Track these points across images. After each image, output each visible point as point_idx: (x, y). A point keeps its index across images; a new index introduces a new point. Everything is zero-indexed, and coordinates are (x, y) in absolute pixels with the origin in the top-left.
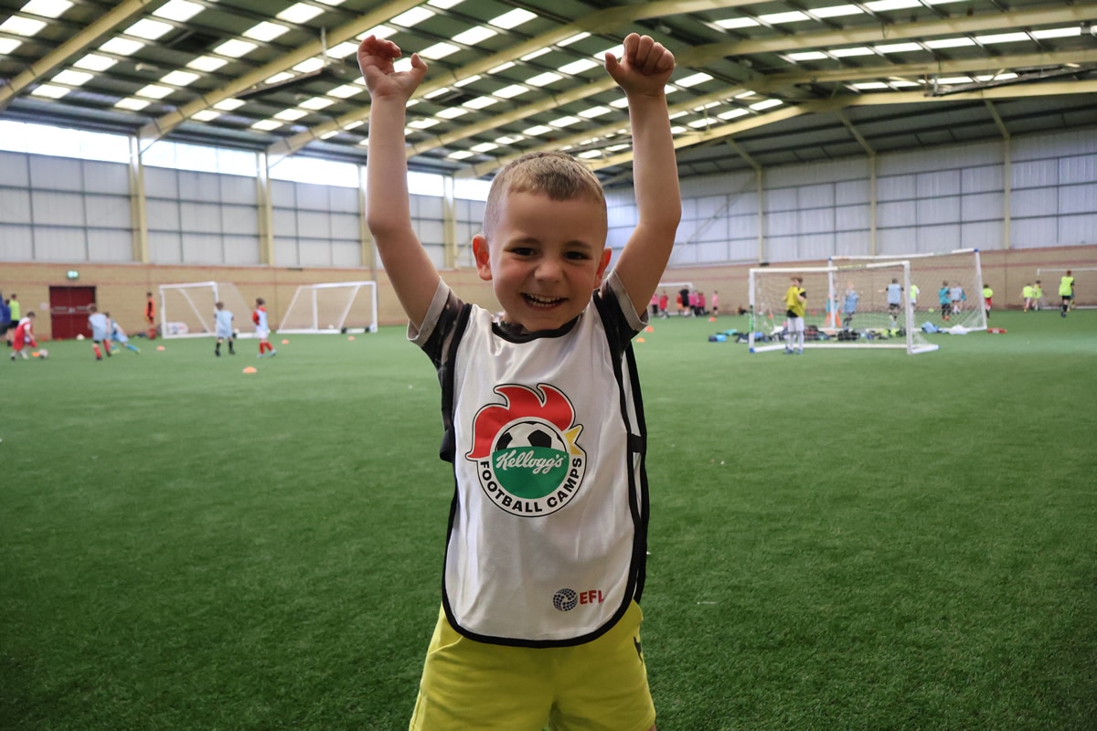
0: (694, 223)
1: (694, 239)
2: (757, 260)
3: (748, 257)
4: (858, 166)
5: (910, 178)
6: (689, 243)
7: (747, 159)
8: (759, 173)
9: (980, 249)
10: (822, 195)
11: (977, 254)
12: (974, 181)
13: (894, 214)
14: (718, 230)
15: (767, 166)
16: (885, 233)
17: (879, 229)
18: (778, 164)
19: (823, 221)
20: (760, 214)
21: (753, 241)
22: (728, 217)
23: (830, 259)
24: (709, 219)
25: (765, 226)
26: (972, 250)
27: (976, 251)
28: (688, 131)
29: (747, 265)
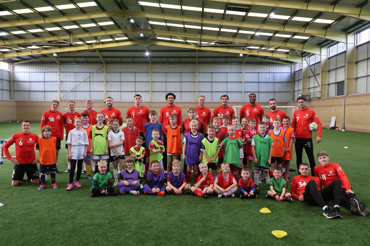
0: (74, 83)
1: (74, 90)
2: (103, 100)
3: (99, 99)
5: (164, 74)
7: (101, 59)
8: (105, 65)
10: (129, 77)
12: (185, 77)
13: (157, 87)
15: (107, 63)
16: (154, 93)
17: (152, 91)
18: (113, 63)
19: (131, 87)
20: (105, 82)
21: (101, 92)
22: (90, 82)
24: (81, 82)
25: (106, 87)
28: (84, 44)
29: (99, 102)
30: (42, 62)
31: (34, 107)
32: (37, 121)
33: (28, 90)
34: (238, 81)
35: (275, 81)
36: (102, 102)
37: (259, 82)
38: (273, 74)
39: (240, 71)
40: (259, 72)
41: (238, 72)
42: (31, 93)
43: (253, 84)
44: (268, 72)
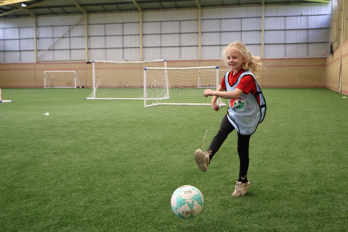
0: (52, 40)
1: (52, 48)
2: (85, 60)
3: (81, 59)
4: (134, 16)
5: (158, 24)
6: (49, 50)
7: (79, 8)
8: (86, 15)
9: (166, 60)
10: (117, 30)
11: (165, 62)
12: (186, 27)
13: (150, 41)
14: (64, 44)
15: (89, 12)
16: (146, 49)
17: (143, 47)
18: (95, 12)
19: (117, 42)
20: (86, 37)
21: (83, 50)
22: (70, 37)
23: (93, 62)
24: (60, 38)
25: (88, 43)
26: (163, 60)
27: (165, 61)
29: (80, 63)
30: (16, 16)
31: (8, 70)
32: (12, 87)
33: (3, 50)
34: (256, 29)
35: (309, 28)
36: (83, 63)
37: (285, 30)
38: (306, 17)
39: (259, 16)
40: (286, 15)
41: (256, 16)
42: (7, 53)
43: (278, 32)
44: (299, 14)
